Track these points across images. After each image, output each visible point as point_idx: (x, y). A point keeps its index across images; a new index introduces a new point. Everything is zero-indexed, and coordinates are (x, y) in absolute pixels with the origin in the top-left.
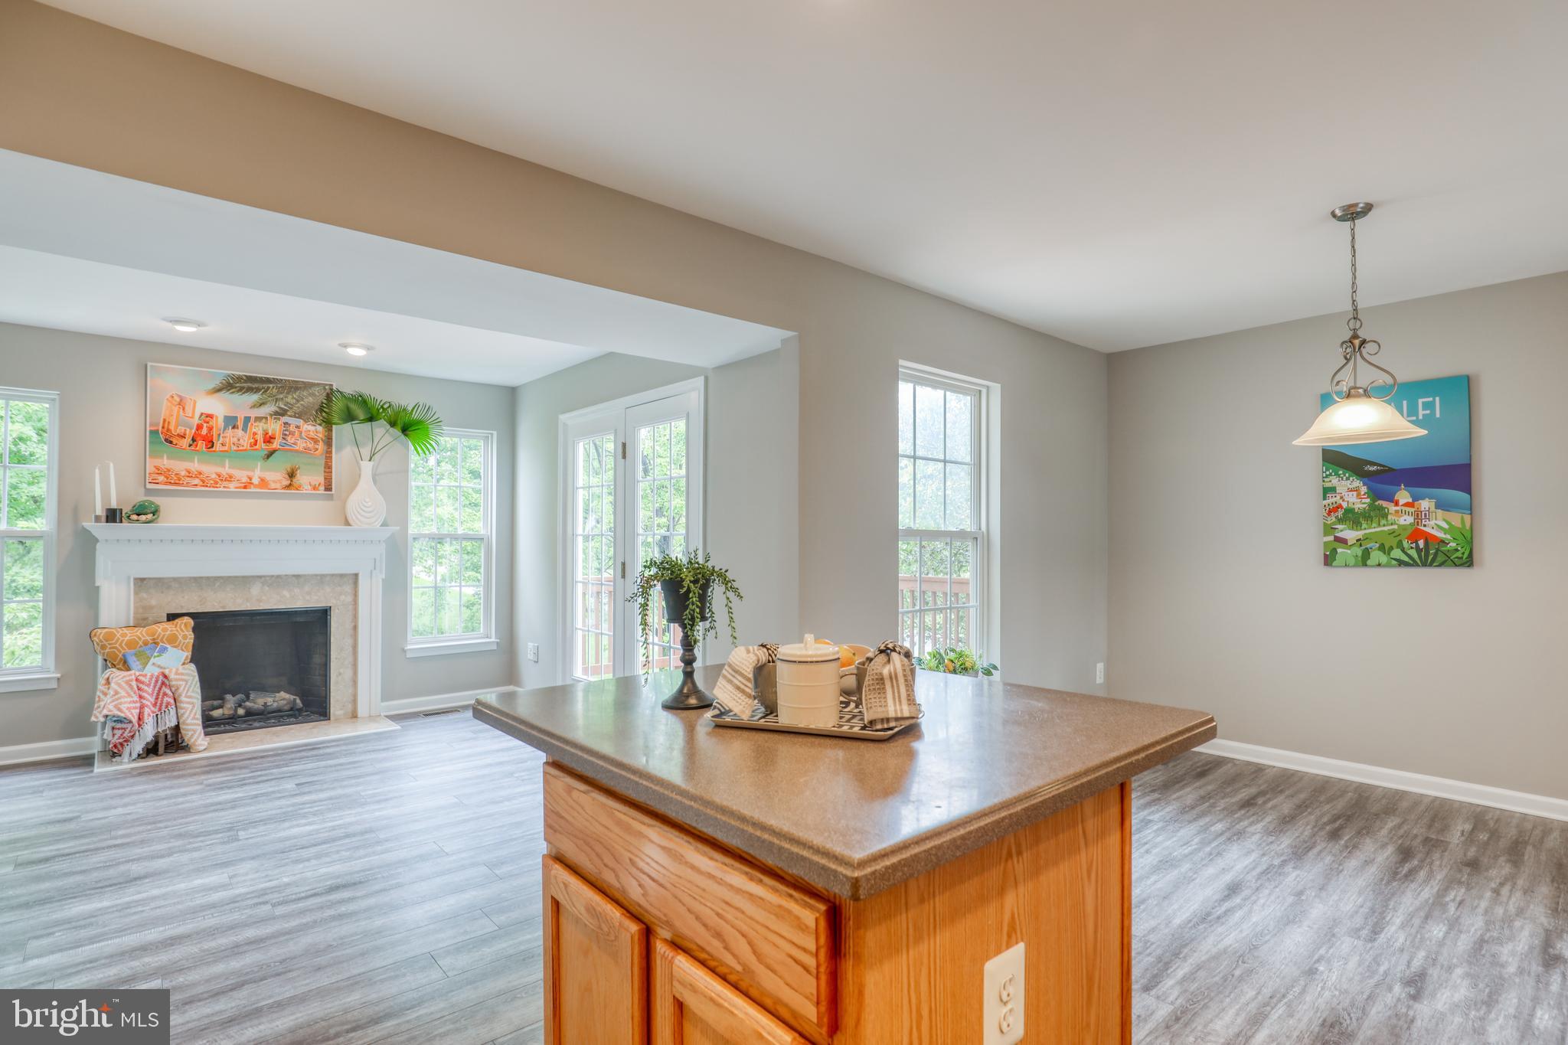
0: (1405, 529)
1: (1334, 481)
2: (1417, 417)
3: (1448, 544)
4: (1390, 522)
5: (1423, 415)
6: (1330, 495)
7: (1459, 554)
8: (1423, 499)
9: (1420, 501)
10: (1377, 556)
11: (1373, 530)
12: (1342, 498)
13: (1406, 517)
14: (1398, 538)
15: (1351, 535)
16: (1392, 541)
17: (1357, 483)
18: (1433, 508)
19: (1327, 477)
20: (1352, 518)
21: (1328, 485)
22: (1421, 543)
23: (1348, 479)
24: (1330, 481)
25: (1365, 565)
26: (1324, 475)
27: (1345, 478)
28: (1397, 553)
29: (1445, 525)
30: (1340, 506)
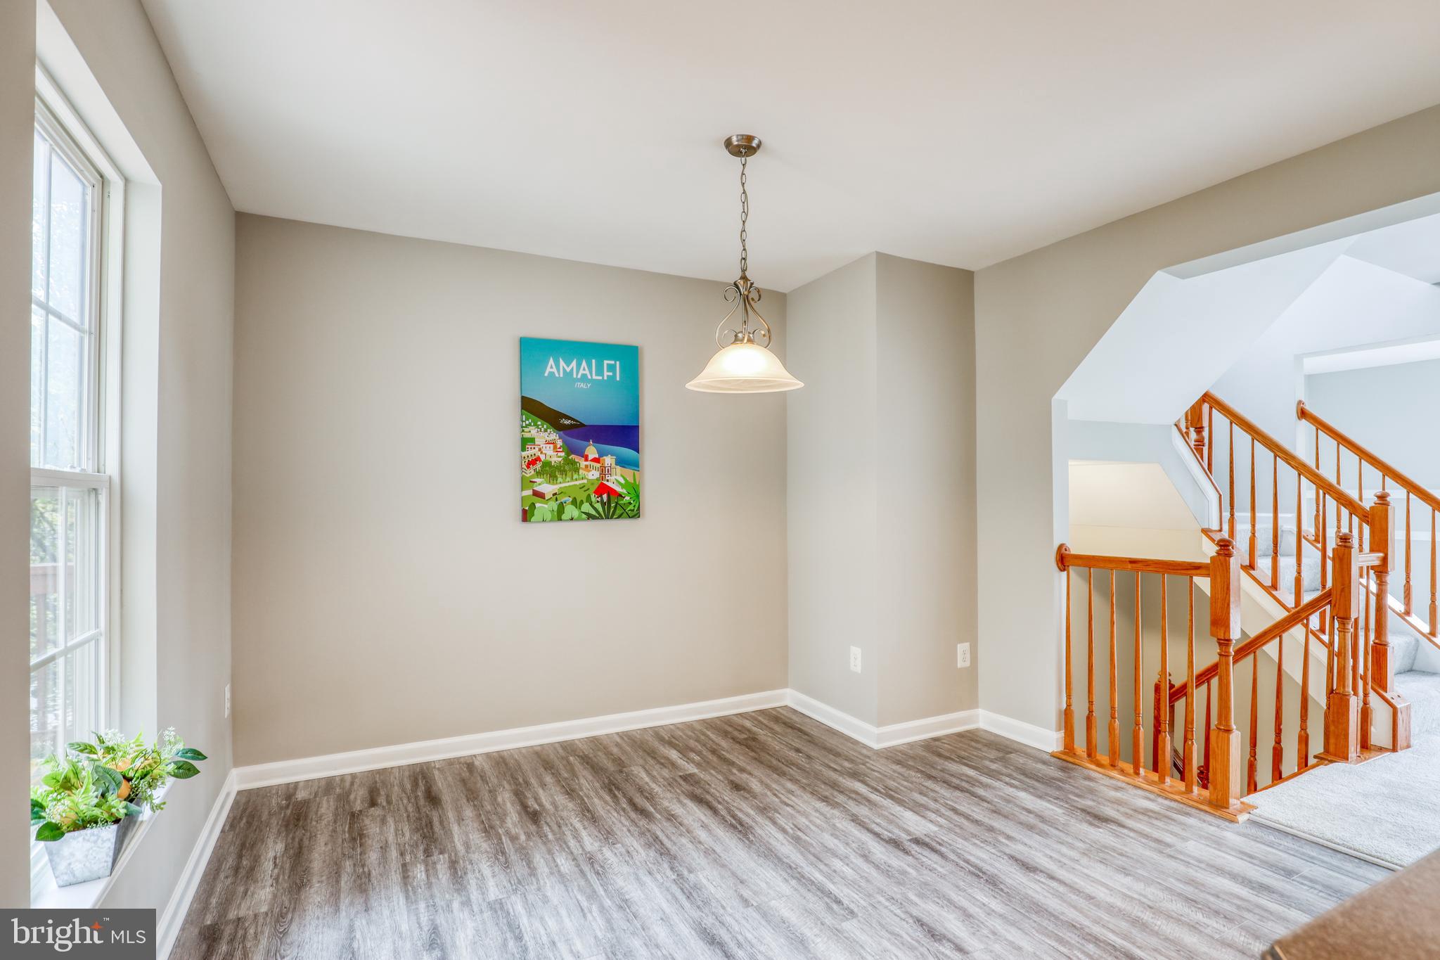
0: (593, 484)
1: (533, 432)
2: (603, 378)
3: (624, 497)
4: (581, 477)
5: (608, 376)
6: (530, 447)
7: (631, 507)
8: (607, 455)
9: (604, 457)
10: (570, 510)
11: (567, 484)
12: (540, 450)
13: (593, 472)
14: (587, 492)
15: (547, 488)
16: (581, 496)
17: (554, 436)
18: (613, 465)
19: (526, 427)
20: (551, 472)
21: (527, 435)
22: (605, 497)
23: (546, 431)
24: (530, 432)
25: (560, 519)
26: (524, 425)
27: (543, 429)
28: (586, 507)
29: (623, 482)
30: (538, 459)
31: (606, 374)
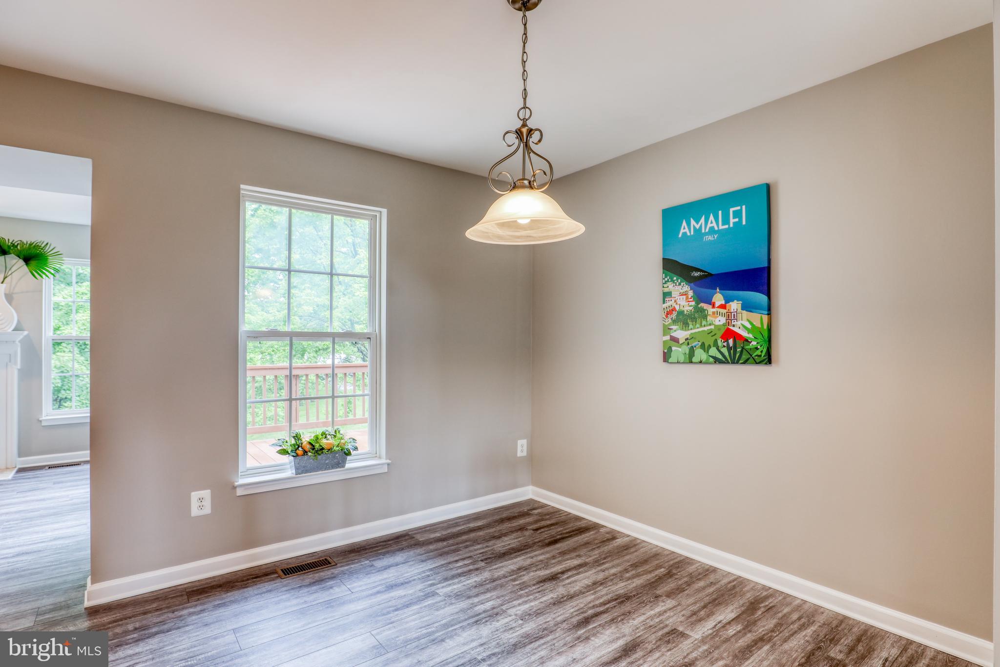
0: (719, 329)
1: (670, 287)
2: (729, 226)
3: (751, 342)
4: (709, 323)
5: (734, 223)
6: (668, 299)
7: (758, 352)
8: (733, 301)
9: (731, 303)
10: (700, 354)
11: (697, 330)
12: (675, 301)
13: (720, 318)
14: (714, 338)
15: (681, 334)
16: (709, 341)
17: (686, 288)
18: (740, 310)
19: (665, 283)
20: (684, 320)
21: (666, 290)
22: (731, 341)
23: (680, 284)
24: (668, 287)
25: (691, 362)
26: (664, 282)
27: (677, 283)
28: (713, 351)
29: (749, 326)
30: (674, 309)
31: (732, 221)
